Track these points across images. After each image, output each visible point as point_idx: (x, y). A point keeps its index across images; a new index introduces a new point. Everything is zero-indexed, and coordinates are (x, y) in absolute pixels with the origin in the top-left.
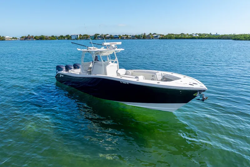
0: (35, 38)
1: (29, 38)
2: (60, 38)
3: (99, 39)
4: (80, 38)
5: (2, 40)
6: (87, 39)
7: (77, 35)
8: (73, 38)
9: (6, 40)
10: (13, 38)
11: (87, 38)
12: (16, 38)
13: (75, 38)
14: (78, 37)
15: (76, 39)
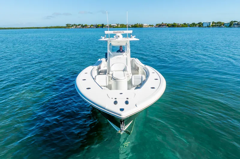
0: (168, 25)
1: (163, 25)
2: (191, 25)
3: (234, 27)
4: (213, 26)
5: (141, 27)
6: (220, 27)
7: (210, 23)
8: (205, 25)
9: (144, 27)
10: (150, 25)
11: (221, 25)
12: (152, 26)
13: (206, 25)
14: (210, 25)
15: (208, 27)
